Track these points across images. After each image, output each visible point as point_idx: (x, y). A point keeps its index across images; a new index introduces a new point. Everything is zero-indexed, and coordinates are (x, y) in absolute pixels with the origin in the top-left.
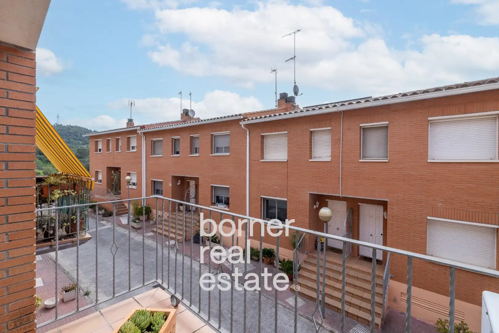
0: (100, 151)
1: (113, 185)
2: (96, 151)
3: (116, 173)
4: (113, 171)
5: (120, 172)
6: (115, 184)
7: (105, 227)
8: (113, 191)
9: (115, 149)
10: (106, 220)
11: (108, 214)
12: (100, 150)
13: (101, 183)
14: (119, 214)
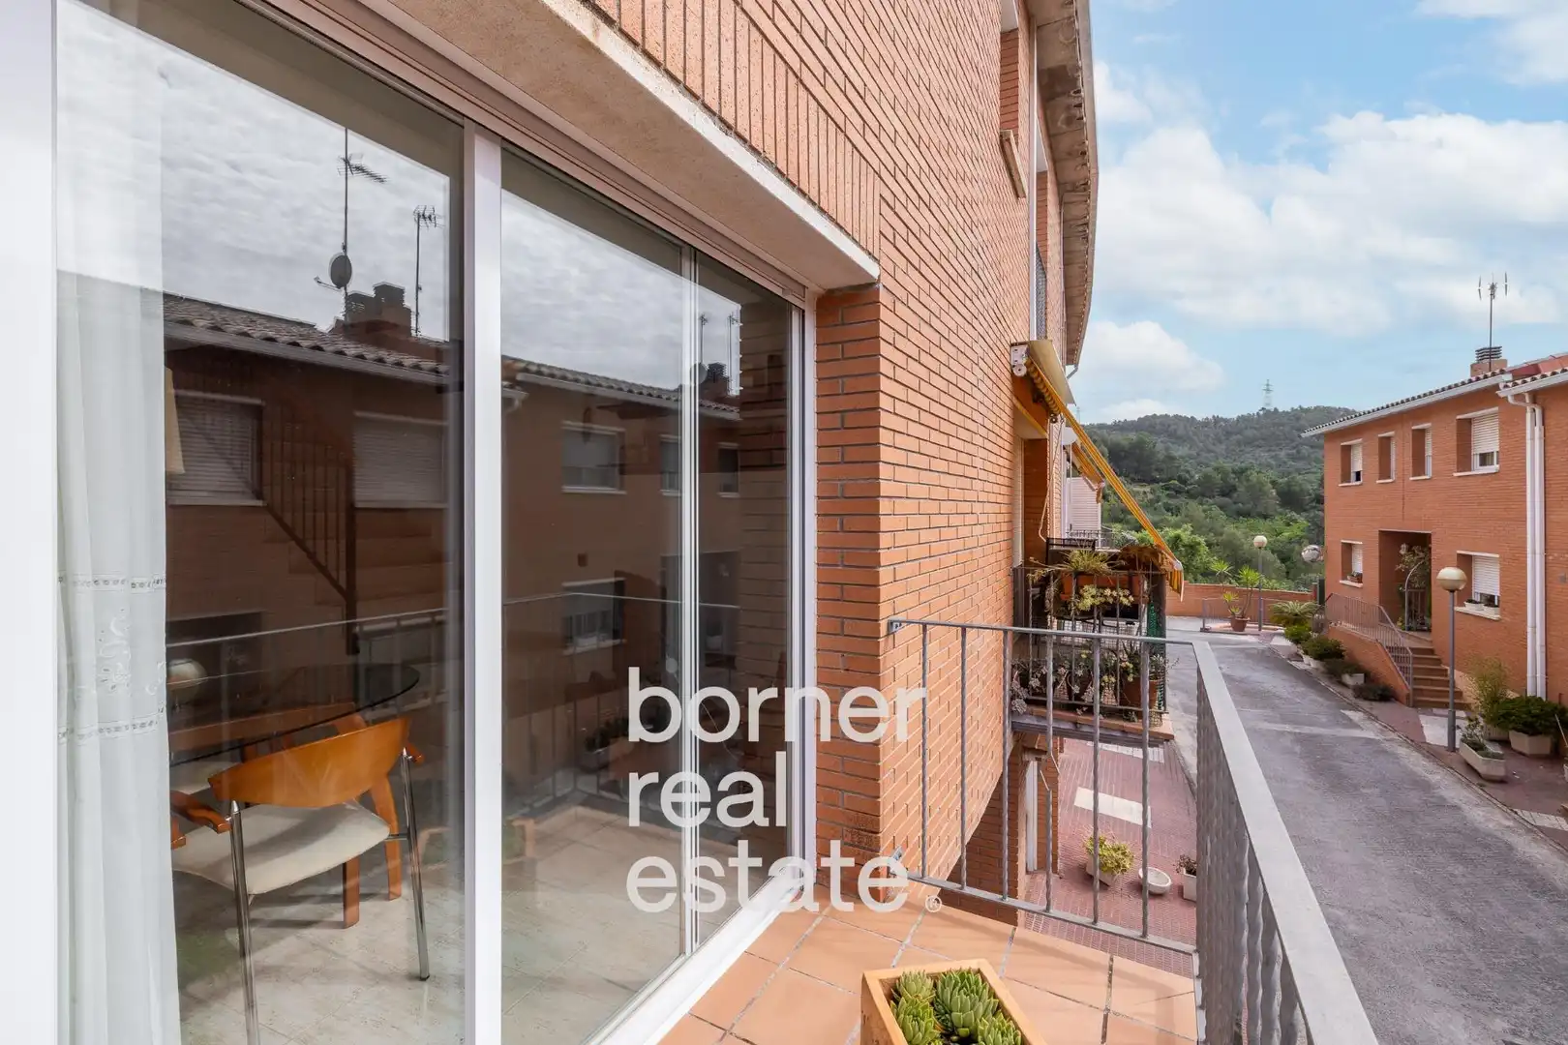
0: (1358, 479)
1: (1402, 595)
2: (1346, 478)
3: (1414, 554)
4: (1404, 546)
5: (1430, 549)
6: (1410, 594)
7: (1357, 733)
8: (1404, 618)
9: (1409, 466)
10: (1365, 712)
11: (1377, 692)
12: (1358, 474)
13: (1359, 585)
14: (1421, 702)
